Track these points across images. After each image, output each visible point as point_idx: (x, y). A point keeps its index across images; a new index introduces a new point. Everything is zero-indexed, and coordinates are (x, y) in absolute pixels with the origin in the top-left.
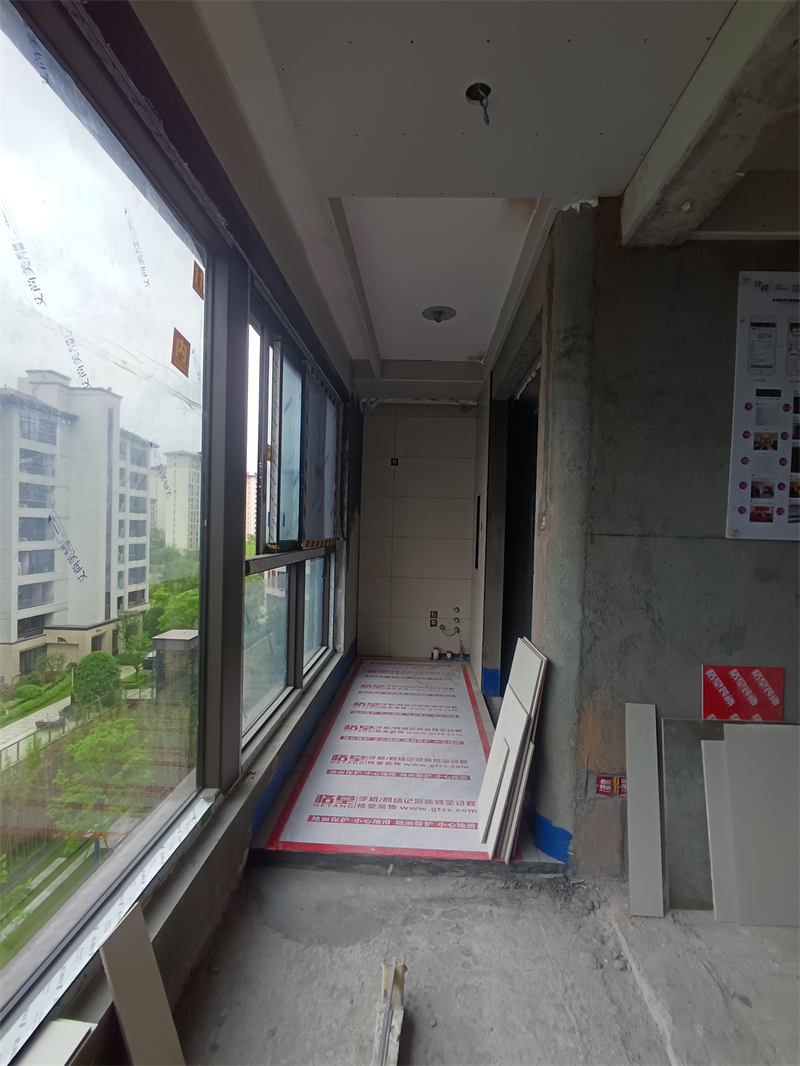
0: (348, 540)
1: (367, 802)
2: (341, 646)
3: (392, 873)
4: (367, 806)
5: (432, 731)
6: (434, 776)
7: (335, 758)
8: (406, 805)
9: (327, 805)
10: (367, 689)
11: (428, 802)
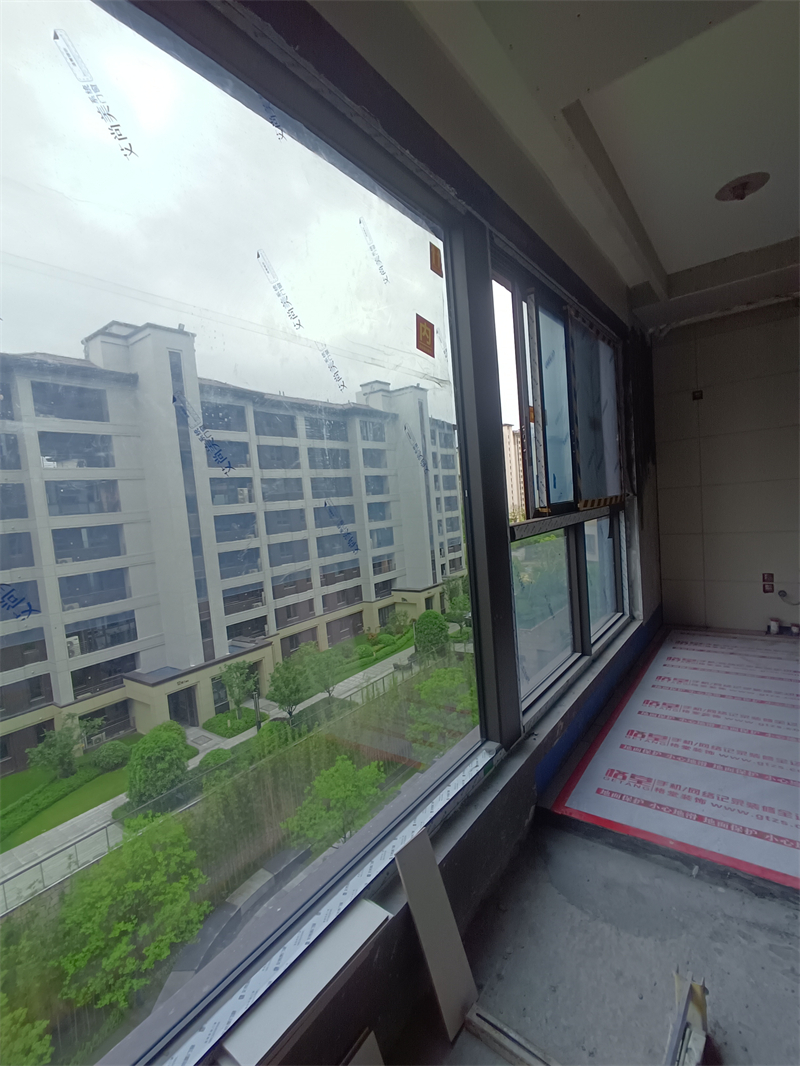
0: (640, 496)
1: (667, 788)
2: (639, 613)
3: (698, 876)
4: (666, 793)
5: (762, 722)
6: (762, 776)
7: (631, 732)
8: (720, 803)
9: (618, 781)
10: (675, 663)
11: (751, 805)
